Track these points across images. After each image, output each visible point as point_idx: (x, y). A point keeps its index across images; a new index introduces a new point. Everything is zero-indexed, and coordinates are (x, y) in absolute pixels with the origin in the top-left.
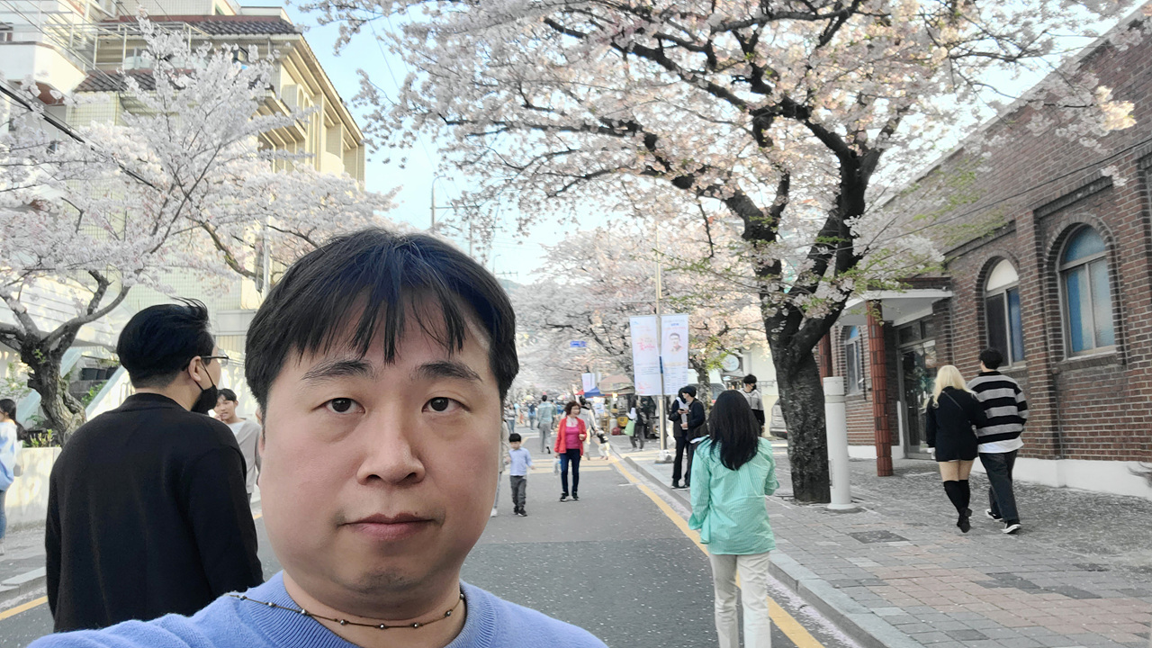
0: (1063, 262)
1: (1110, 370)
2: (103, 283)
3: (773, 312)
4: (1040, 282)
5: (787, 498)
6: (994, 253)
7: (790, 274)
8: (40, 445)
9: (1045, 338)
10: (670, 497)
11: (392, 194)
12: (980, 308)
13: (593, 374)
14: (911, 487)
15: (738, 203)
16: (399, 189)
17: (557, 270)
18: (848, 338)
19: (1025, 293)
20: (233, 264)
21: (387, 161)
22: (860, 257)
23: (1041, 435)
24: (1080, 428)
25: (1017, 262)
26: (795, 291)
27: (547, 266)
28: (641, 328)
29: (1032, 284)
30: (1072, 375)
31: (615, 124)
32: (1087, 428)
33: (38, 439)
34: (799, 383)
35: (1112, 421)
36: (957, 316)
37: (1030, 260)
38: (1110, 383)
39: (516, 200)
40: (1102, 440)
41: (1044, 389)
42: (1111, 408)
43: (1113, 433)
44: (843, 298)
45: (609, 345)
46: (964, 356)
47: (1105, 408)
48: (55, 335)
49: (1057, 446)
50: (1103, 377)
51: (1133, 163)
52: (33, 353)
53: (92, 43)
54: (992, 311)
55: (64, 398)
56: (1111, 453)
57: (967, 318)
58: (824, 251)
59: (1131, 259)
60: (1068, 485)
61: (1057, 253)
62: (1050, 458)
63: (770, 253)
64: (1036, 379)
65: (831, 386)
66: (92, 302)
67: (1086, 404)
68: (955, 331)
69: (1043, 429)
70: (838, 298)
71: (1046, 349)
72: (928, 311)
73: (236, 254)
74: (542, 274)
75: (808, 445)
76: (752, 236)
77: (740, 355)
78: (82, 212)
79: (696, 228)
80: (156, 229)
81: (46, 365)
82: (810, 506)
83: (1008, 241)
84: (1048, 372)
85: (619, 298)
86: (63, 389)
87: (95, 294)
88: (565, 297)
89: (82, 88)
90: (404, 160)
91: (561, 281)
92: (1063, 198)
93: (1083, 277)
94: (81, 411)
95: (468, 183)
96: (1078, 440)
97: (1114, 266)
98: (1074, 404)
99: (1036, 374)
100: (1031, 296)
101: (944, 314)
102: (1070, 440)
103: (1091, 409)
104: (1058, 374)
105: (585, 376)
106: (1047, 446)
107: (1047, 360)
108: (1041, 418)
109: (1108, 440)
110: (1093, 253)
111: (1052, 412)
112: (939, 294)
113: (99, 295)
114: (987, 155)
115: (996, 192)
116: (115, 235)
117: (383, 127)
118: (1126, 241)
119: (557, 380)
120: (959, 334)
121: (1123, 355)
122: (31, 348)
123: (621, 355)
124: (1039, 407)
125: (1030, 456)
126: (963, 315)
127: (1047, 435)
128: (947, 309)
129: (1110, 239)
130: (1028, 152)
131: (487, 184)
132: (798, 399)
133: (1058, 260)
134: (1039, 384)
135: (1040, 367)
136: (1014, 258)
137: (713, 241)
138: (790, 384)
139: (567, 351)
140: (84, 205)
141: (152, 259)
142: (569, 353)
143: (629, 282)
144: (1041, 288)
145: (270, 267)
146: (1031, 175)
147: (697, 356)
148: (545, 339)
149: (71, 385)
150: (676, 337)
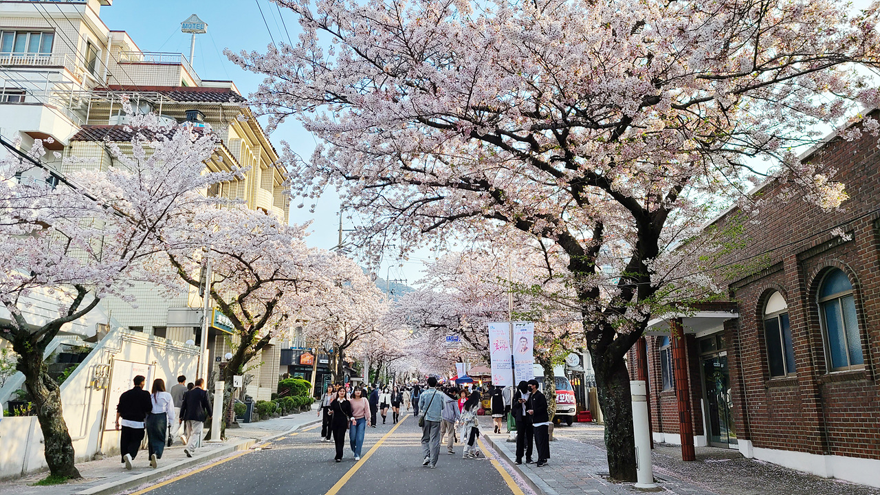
0: (822, 295)
1: (861, 384)
2: (82, 292)
3: (591, 328)
4: (804, 311)
5: (605, 477)
6: (769, 286)
7: (606, 296)
8: (21, 414)
9: (810, 355)
10: (514, 471)
11: (306, 226)
12: (760, 328)
13: (465, 364)
14: (707, 471)
15: (565, 241)
16: (310, 222)
17: (435, 281)
19: (793, 318)
20: (183, 275)
21: (301, 206)
22: (656, 288)
23: (811, 434)
24: (842, 430)
25: (786, 293)
26: (609, 311)
27: (427, 277)
28: (498, 331)
29: (798, 312)
30: (833, 386)
31: (471, 181)
32: (847, 430)
33: (19, 410)
34: (613, 383)
35: (866, 426)
36: (743, 333)
37: (795, 293)
38: (862, 394)
39: (399, 233)
40: (860, 441)
41: (811, 396)
42: (864, 415)
43: (868, 436)
44: (643, 319)
45: (475, 342)
46: (750, 366)
47: (860, 415)
48: (41, 331)
49: (824, 444)
50: (856, 389)
51: (869, 223)
52: (24, 344)
53: (87, 104)
54: (770, 329)
55: (44, 378)
56: (867, 452)
57: (751, 335)
58: (629, 282)
59: (872, 297)
60: (835, 476)
61: (816, 289)
62: (820, 453)
63: (589, 282)
64: (805, 388)
65: (636, 387)
66: (72, 306)
67: (845, 410)
68: (742, 345)
69: (812, 429)
70: (641, 319)
71: (812, 364)
72: (721, 328)
73: (186, 268)
74: (423, 284)
75: (620, 434)
76: (575, 268)
77: (581, 354)
78: (70, 239)
79: (539, 258)
80: (126, 252)
81: (33, 353)
82: (622, 484)
83: (779, 277)
84: (814, 383)
85: (480, 307)
86: (44, 372)
87: (75, 300)
88: (440, 303)
89: (77, 138)
90: (313, 206)
91: (438, 290)
92: (817, 247)
93: (839, 307)
94: (57, 389)
95: (362, 219)
96: (841, 440)
97: (860, 302)
98: (836, 410)
99: (804, 383)
100: (798, 322)
101: (733, 331)
102: (835, 439)
103: (849, 415)
104: (822, 385)
105: (459, 365)
106: (817, 443)
107: (812, 373)
108: (810, 420)
109: (864, 441)
110: (843, 290)
111: (818, 415)
112: (729, 315)
113: (77, 302)
114: (756, 212)
115: (768, 238)
116: (95, 256)
118: (867, 283)
119: (436, 367)
120: (746, 348)
121: (871, 373)
122: (22, 340)
123: (485, 351)
124: (809, 410)
125: (804, 451)
126: (747, 332)
127: (816, 434)
128: (735, 328)
129: (855, 281)
130: (790, 210)
131: (377, 220)
132: (613, 396)
133: (818, 294)
134: (807, 392)
135: (807, 379)
136: (784, 290)
137: (551, 267)
138: (606, 384)
139: (444, 344)
140: (72, 233)
141: (121, 274)
142: (444, 346)
143: (489, 293)
144: (805, 315)
145: (211, 277)
146: (793, 228)
147: (542, 354)
148: (427, 334)
149: (50, 366)
150: (525, 340)
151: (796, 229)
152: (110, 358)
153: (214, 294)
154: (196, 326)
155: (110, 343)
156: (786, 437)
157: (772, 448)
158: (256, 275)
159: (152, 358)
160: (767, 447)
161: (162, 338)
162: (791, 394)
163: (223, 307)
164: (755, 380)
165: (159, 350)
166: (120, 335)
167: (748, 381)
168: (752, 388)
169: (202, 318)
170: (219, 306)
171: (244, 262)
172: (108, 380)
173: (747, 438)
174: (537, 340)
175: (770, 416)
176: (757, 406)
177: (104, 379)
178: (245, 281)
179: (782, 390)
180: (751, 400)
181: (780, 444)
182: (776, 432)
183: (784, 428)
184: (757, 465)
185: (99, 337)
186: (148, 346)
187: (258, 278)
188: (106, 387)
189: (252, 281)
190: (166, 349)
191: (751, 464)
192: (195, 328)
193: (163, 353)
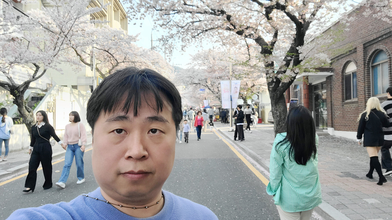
0: (373, 63)
2: (38, 67)
3: (270, 80)
4: (364, 70)
6: (349, 59)
7: (277, 67)
8: (18, 123)
9: (365, 90)
10: (233, 144)
11: (137, 36)
12: (343, 79)
13: (207, 100)
15: (259, 40)
16: (139, 34)
17: (195, 64)
18: (296, 89)
19: (359, 74)
20: (83, 61)
21: (135, 24)
22: (301, 61)
25: (357, 63)
26: (278, 73)
27: (192, 62)
28: (224, 85)
29: (361, 71)
31: (216, 11)
33: (17, 121)
34: (278, 105)
36: (334, 82)
37: (361, 62)
39: (181, 38)
44: (295, 75)
45: (213, 90)
48: (22, 86)
52: (15, 91)
54: (347, 80)
55: (26, 107)
57: (338, 82)
58: (289, 58)
61: (371, 60)
63: (270, 59)
66: (34, 74)
68: (333, 87)
70: (293, 75)
71: (365, 94)
72: (324, 80)
73: (83, 57)
74: (190, 65)
76: (264, 53)
77: (258, 94)
78: (29, 42)
79: (244, 49)
80: (55, 48)
81: (19, 96)
83: (354, 55)
85: (217, 74)
86: (25, 104)
87: (35, 71)
88: (198, 73)
90: (141, 24)
91: (196, 68)
92: (374, 40)
93: (379, 68)
94: (32, 112)
95: (164, 32)
97: (390, 65)
99: (361, 102)
100: (361, 75)
101: (330, 81)
105: (205, 101)
110: (383, 60)
112: (329, 74)
113: (36, 72)
114: (348, 24)
115: (350, 37)
116: (41, 50)
117: (134, 11)
119: (195, 102)
120: (335, 88)
122: (13, 90)
123: (217, 94)
126: (337, 81)
128: (331, 79)
129: (389, 55)
130: (362, 23)
131: (171, 33)
132: (278, 111)
133: (371, 62)
134: (362, 106)
135: (362, 100)
136: (356, 61)
137: (250, 54)
138: (276, 105)
139: (198, 92)
140: (30, 39)
141: (54, 59)
142: (199, 93)
143: (220, 68)
144: (364, 72)
145: (95, 62)
146: (363, 31)
147: (243, 95)
148: (191, 88)
149: (28, 102)
150: (236, 88)
151: (364, 32)
152: (54, 99)
153: (97, 70)
154: (91, 85)
155: (53, 92)
156: (350, 126)
157: (343, 131)
158: (116, 60)
159: (73, 99)
160: (341, 130)
161: (76, 90)
162: (354, 107)
163: (102, 75)
164: (338, 102)
165: (75, 95)
166: (57, 88)
167: (334, 102)
168: (336, 106)
169: (93, 80)
170: (100, 75)
171: (110, 54)
172: (54, 108)
173: (332, 127)
174: (241, 89)
175: (343, 117)
176: (337, 113)
177: (53, 108)
178: (111, 63)
179: (350, 106)
180: (335, 111)
181: (347, 129)
182: (346, 124)
183: (349, 122)
184: (335, 138)
185: (48, 89)
186: (71, 93)
187: (117, 61)
188: (54, 111)
189: (114, 62)
190: (79, 95)
191: (333, 138)
192: (90, 86)
193: (77, 97)
